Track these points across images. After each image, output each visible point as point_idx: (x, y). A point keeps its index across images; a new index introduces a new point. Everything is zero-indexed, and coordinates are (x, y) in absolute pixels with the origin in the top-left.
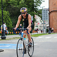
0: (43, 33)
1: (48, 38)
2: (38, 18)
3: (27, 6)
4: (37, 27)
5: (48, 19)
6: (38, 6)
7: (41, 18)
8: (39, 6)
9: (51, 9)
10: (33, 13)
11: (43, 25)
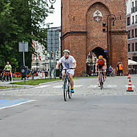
1: (59, 87)
2: (39, 48)
3: (16, 21)
4: (37, 64)
5: (60, 48)
6: (39, 22)
7: (46, 47)
8: (41, 21)
9: (66, 29)
11: (48, 61)
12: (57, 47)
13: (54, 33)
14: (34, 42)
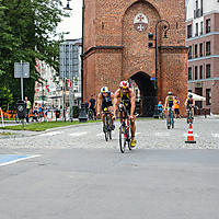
0: (61, 118)
1: (78, 135)
2: (47, 72)
4: (43, 98)
5: (80, 72)
6: (47, 31)
7: (58, 70)
9: (90, 42)
10: (30, 51)
11: (61, 93)
12: (75, 72)
13: (70, 49)
14: (38, 62)
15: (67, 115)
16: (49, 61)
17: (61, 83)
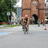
0: (17, 24)
2: (14, 14)
3: (6, 5)
4: (13, 20)
8: (15, 5)
9: (23, 8)
10: (10, 10)
11: (17, 19)
12: (20, 14)
14: (12, 12)
15: (18, 24)
16: (14, 12)
17: (17, 17)
